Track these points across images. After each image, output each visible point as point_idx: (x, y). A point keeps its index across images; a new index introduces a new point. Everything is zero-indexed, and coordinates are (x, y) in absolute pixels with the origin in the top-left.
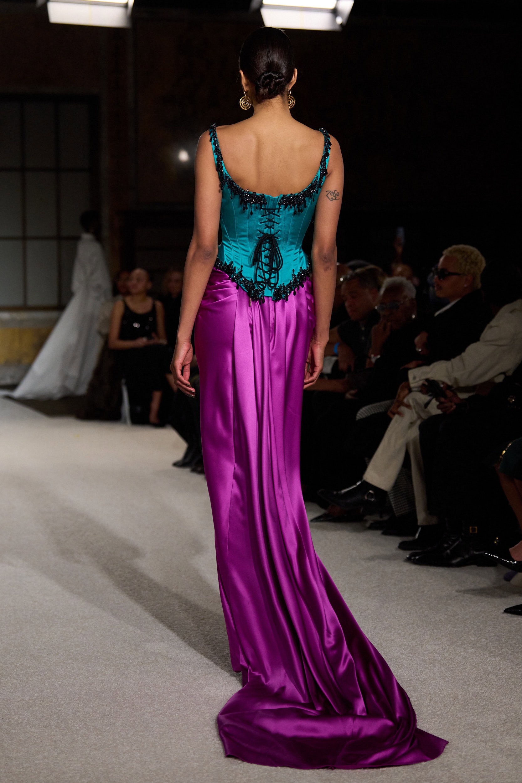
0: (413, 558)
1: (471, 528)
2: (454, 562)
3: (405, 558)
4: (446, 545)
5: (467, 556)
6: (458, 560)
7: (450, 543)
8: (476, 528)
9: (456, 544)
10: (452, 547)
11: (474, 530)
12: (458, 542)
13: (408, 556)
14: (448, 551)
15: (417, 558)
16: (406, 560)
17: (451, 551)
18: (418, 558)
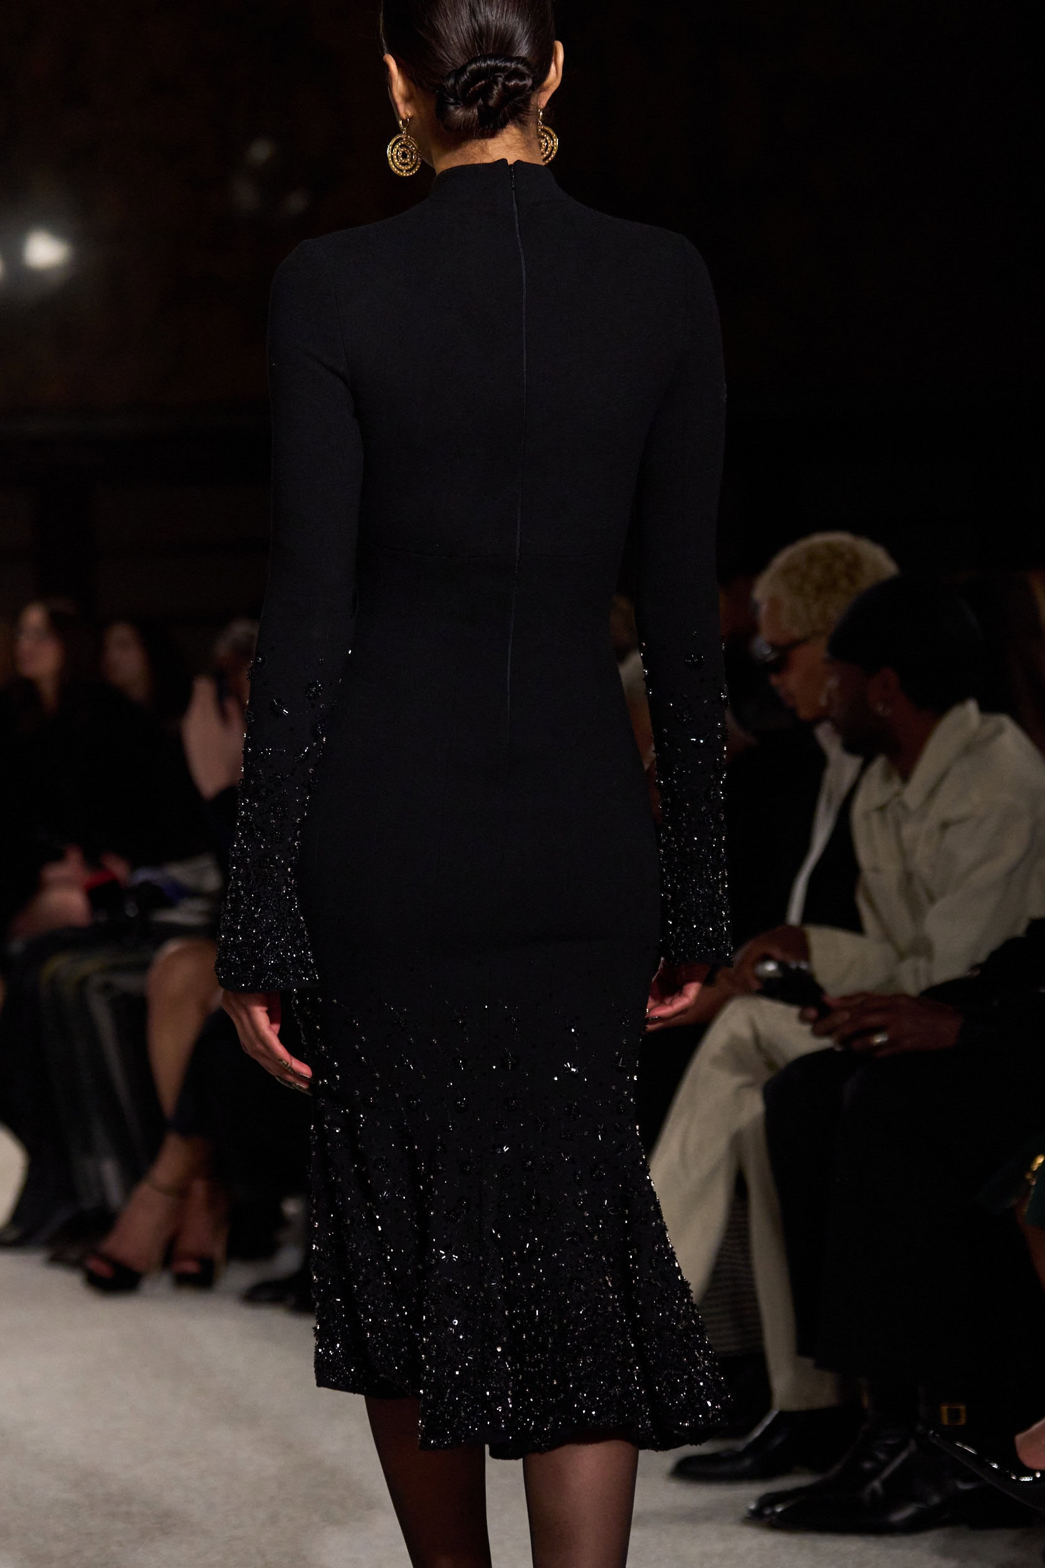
0: (768, 1512)
1: (944, 1409)
2: (898, 1517)
3: (745, 1513)
4: (867, 1465)
5: (935, 1499)
6: (907, 1512)
7: (882, 1456)
8: (962, 1408)
9: (898, 1461)
10: (887, 1473)
11: (954, 1415)
12: (904, 1455)
13: (753, 1507)
14: (876, 1484)
15: (779, 1509)
16: (747, 1517)
17: (885, 1483)
18: (781, 1512)
